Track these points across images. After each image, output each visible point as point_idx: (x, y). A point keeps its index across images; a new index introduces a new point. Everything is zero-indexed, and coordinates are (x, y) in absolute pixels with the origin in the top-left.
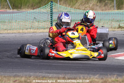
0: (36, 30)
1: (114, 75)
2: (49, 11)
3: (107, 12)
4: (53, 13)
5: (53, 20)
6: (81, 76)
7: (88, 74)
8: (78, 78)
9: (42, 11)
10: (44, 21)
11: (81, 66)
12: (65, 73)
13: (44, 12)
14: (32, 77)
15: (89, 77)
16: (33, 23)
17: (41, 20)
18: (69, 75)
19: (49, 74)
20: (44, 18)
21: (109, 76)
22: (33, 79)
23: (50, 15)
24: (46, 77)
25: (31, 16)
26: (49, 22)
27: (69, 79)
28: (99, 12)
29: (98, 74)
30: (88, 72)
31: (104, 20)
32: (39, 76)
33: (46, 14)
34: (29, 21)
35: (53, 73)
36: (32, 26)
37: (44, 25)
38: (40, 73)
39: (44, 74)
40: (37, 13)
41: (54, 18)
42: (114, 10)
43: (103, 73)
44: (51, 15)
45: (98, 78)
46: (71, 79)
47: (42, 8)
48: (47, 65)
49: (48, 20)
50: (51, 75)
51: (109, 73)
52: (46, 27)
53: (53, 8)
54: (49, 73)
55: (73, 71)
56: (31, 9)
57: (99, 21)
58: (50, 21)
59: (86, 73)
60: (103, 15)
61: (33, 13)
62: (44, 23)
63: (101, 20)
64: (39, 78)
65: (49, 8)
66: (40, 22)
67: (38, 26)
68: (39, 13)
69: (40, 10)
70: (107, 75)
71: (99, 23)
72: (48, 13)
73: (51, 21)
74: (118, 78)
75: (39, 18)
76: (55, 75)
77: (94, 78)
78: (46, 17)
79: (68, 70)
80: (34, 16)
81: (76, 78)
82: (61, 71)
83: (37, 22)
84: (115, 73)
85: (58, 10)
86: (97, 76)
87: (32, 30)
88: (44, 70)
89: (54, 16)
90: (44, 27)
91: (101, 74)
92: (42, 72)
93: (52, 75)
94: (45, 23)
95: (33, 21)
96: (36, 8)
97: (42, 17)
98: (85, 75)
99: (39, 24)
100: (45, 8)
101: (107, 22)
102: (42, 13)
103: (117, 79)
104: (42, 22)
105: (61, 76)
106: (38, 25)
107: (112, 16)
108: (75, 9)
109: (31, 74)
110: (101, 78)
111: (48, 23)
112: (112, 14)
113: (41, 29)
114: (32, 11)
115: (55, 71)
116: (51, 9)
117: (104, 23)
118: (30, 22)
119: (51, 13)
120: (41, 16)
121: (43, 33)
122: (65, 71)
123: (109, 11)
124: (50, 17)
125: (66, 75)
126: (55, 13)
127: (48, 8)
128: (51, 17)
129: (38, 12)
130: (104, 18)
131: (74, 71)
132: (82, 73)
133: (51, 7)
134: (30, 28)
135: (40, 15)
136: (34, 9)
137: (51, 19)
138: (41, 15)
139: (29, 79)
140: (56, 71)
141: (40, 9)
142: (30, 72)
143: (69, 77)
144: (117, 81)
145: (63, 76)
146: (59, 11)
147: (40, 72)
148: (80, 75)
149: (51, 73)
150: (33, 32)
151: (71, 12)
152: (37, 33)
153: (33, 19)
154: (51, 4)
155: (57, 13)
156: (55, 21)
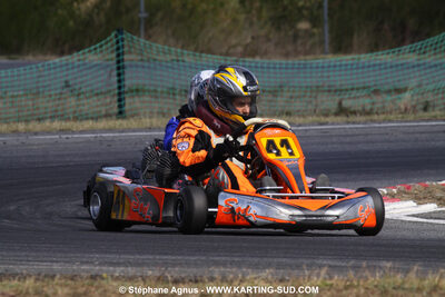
1: (321, 267)
2: (112, 59)
3: (302, 62)
4: (124, 67)
5: (126, 89)
6: (217, 272)
7: (239, 265)
9: (91, 61)
10: (97, 95)
12: (165, 264)
13: (97, 65)
14: (58, 276)
15: (240, 276)
16: (59, 99)
17: (88, 89)
19: (111, 268)
20: (97, 83)
21: (307, 272)
23: (115, 73)
25: (55, 78)
26: (114, 96)
27: (176, 282)
28: (277, 61)
30: (236, 259)
33: (102, 68)
34: (46, 93)
36: (56, 111)
37: (97, 106)
38: (82, 263)
39: (97, 268)
40: (73, 68)
41: (127, 83)
42: (324, 56)
43: (284, 260)
44: (119, 75)
47: (90, 51)
49: (110, 88)
50: (118, 271)
51: (306, 261)
52: (104, 113)
53: (126, 49)
57: (274, 91)
58: (117, 92)
61: (61, 66)
62: (95, 98)
63: (281, 87)
65: (112, 52)
66: (82, 96)
67: (76, 109)
68: (79, 66)
69: (82, 57)
70: (299, 267)
71: (274, 96)
72: (107, 66)
73: (120, 94)
74: (331, 278)
75: (80, 83)
76: (131, 271)
78: (102, 81)
80: (64, 79)
81: (199, 278)
82: (151, 257)
83: (73, 96)
84: (325, 262)
85: (139, 58)
87: (57, 125)
89: (127, 76)
90: (96, 112)
91: (279, 266)
92: (89, 260)
93: (123, 271)
94: (99, 100)
95: (61, 94)
96: (70, 53)
97: (91, 79)
98: (229, 270)
99: (82, 102)
100: (98, 50)
101: (302, 94)
102: (90, 68)
103: (329, 282)
104: (90, 97)
105: (150, 272)
106: (78, 106)
107: (319, 75)
108: (197, 54)
109: (56, 267)
110: (280, 277)
111: (108, 100)
112: (317, 67)
113: (87, 119)
114: (57, 60)
115: (132, 257)
116: (118, 55)
117: (291, 97)
118: (50, 96)
119: (119, 68)
120: (89, 77)
121: (93, 131)
123: (308, 57)
124: (116, 78)
125: (167, 268)
126: (131, 66)
127: (107, 49)
128: (119, 81)
129: (76, 64)
130: (293, 82)
131: (193, 255)
132: (217, 264)
133: (118, 49)
134: (51, 117)
136: (62, 54)
137: (120, 88)
138: (86, 75)
140: (138, 257)
141: (84, 53)
142: (52, 262)
143: (176, 275)
144: (332, 285)
145: (157, 274)
146: (145, 58)
147: (85, 260)
149: (118, 264)
150: (62, 131)
151: (183, 61)
152: (73, 132)
153: (63, 88)
154: (116, 36)
155: (137, 66)
156: (132, 91)
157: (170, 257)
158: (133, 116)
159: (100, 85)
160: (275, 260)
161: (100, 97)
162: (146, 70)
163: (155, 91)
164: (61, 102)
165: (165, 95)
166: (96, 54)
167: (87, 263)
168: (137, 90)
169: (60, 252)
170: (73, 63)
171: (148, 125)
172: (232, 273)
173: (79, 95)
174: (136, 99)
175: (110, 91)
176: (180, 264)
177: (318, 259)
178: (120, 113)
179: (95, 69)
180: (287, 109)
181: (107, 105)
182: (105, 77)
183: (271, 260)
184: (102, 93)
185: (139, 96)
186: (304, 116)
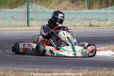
0: (13, 28)
1: (86, 69)
2: (26, 10)
3: (79, 12)
6: (56, 70)
7: (62, 68)
8: (53, 72)
9: (19, 11)
10: (21, 20)
11: (55, 61)
12: (41, 68)
13: (21, 12)
14: (10, 71)
15: (63, 71)
16: (11, 21)
18: (44, 69)
19: (25, 69)
20: (21, 17)
21: (81, 70)
22: (11, 72)
23: (27, 14)
24: (23, 71)
25: (9, 15)
27: (44, 73)
28: (72, 11)
29: (71, 68)
30: (61, 66)
31: (76, 19)
32: (17, 71)
33: (23, 13)
34: (7, 20)
35: (29, 67)
36: (10, 25)
37: (21, 23)
38: (17, 67)
39: (21, 68)
40: (14, 13)
41: (30, 17)
42: (85, 10)
43: (75, 67)
44: (28, 15)
45: (71, 71)
46: (46, 73)
47: (19, 8)
48: (24, 60)
50: (27, 70)
51: (81, 67)
52: (23, 25)
53: (30, 7)
54: (26, 67)
55: (48, 65)
56: (9, 8)
57: (71, 20)
58: (27, 19)
59: (60, 67)
60: (75, 14)
61: (11, 12)
62: (21, 21)
63: (73, 19)
64: (16, 72)
65: (26, 8)
66: (17, 21)
67: (15, 24)
68: (16, 12)
69: (17, 10)
70: (79, 69)
71: (71, 21)
72: (24, 12)
73: (28, 20)
74: (89, 72)
75: (16, 17)
76: (31, 69)
77: (67, 72)
78: (23, 16)
79: (43, 65)
80: (12, 16)
81: (51, 72)
82: (37, 65)
83: (14, 20)
84: (87, 67)
85: (34, 10)
86: (70, 70)
87: (10, 28)
88: (21, 65)
89: (30, 15)
90: (21, 25)
91: (74, 69)
92: (19, 66)
93: (29, 70)
95: (11, 20)
96: (14, 8)
97: (19, 16)
98: (59, 69)
99: (17, 22)
100: (22, 8)
101: (79, 21)
102: (20, 12)
103: (88, 73)
104: (19, 21)
105: (37, 70)
107: (84, 15)
108: (50, 9)
109: (9, 68)
110: (74, 72)
111: (25, 22)
112: (83, 13)
113: (19, 27)
114: (10, 10)
115: (31, 65)
116: (28, 9)
117: (76, 22)
119: (28, 13)
121: (21, 30)
122: (41, 66)
123: (81, 10)
124: (27, 16)
125: (41, 69)
126: (31, 12)
127: (24, 7)
128: (28, 16)
129: (15, 11)
130: (76, 17)
132: (56, 68)
133: (27, 7)
134: (8, 26)
135: (17, 14)
136: (12, 9)
137: (28, 18)
139: (8, 72)
140: (33, 65)
141: (18, 8)
142: (8, 66)
143: (44, 71)
144: (89, 74)
145: (39, 70)
146: (35, 10)
148: (54, 69)
149: (28, 67)
150: (11, 30)
151: (46, 11)
152: (14, 31)
153: (11, 18)
154: (27, 4)
155: (33, 12)
156: (31, 19)
157: (42, 66)
158: (31, 26)
159: (22, 17)
160: (73, 67)
161: (22, 21)
162: (35, 13)
163: (38, 19)
164: (11, 22)
165: (40, 21)
166: (21, 9)
167: (19, 67)
168: (33, 19)
169: (10, 64)
170: (14, 11)
171: (36, 29)
172: (60, 70)
173: (16, 20)
174: (32, 22)
175: (25, 19)
176: (45, 68)
177: (85, 67)
178: (28, 25)
179: (20, 13)
180: (75, 25)
181: (24, 23)
182: (24, 15)
183: (71, 67)
184: (23, 20)
185: (33, 21)
186: (80, 27)
